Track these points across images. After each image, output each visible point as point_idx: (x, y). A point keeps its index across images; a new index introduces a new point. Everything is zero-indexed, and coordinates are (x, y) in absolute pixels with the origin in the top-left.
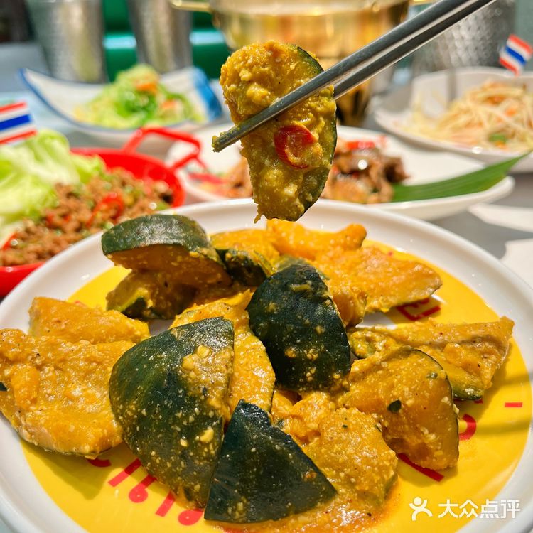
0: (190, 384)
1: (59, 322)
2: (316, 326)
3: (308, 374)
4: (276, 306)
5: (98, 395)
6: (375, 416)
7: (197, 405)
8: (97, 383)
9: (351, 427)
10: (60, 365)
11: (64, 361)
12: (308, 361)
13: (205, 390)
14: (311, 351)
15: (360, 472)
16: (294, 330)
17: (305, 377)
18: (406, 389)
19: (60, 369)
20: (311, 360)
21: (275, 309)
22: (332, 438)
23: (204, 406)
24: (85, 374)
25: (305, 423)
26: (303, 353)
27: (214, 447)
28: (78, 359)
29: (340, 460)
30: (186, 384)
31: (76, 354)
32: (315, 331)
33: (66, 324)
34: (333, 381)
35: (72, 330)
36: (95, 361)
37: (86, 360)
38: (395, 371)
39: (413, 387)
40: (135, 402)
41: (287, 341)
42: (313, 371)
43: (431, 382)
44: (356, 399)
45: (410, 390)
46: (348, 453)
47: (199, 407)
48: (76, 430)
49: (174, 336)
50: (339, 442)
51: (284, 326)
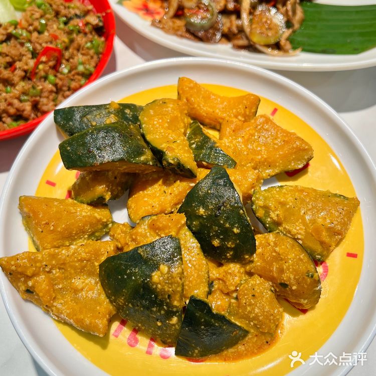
0: (158, 292)
1: (47, 224)
2: (233, 228)
3: (228, 255)
4: (205, 212)
5: (93, 282)
6: (271, 283)
7: (165, 304)
8: (90, 274)
9: (257, 295)
10: (62, 267)
11: (64, 264)
12: (228, 248)
13: (169, 296)
14: (230, 243)
15: (262, 323)
16: (218, 230)
17: (226, 256)
18: (292, 277)
19: (63, 269)
20: (230, 248)
21: (204, 214)
22: (246, 304)
23: (169, 305)
24: (81, 270)
25: (227, 286)
26: (225, 243)
27: (179, 326)
28: (73, 261)
29: (251, 317)
30: (156, 292)
31: (71, 257)
32: (233, 232)
33: (53, 225)
34: (245, 259)
35: (59, 229)
36: (85, 260)
37: (79, 261)
38: (285, 258)
39: (297, 277)
40: (123, 298)
41: (214, 236)
42: (231, 253)
43: (309, 280)
44: (258, 269)
45: (295, 278)
46: (256, 312)
47: (166, 306)
48: (90, 323)
49: (141, 255)
50: (250, 305)
51: (211, 227)
